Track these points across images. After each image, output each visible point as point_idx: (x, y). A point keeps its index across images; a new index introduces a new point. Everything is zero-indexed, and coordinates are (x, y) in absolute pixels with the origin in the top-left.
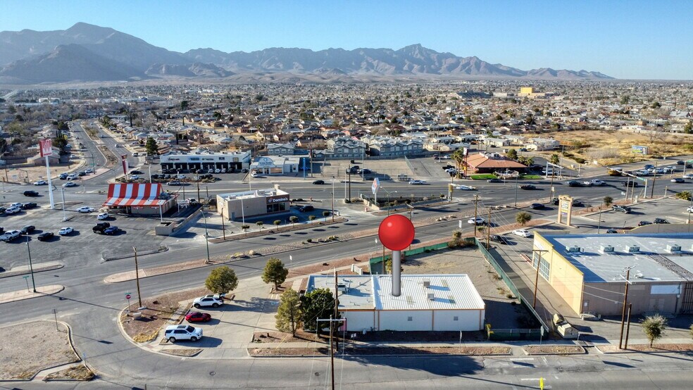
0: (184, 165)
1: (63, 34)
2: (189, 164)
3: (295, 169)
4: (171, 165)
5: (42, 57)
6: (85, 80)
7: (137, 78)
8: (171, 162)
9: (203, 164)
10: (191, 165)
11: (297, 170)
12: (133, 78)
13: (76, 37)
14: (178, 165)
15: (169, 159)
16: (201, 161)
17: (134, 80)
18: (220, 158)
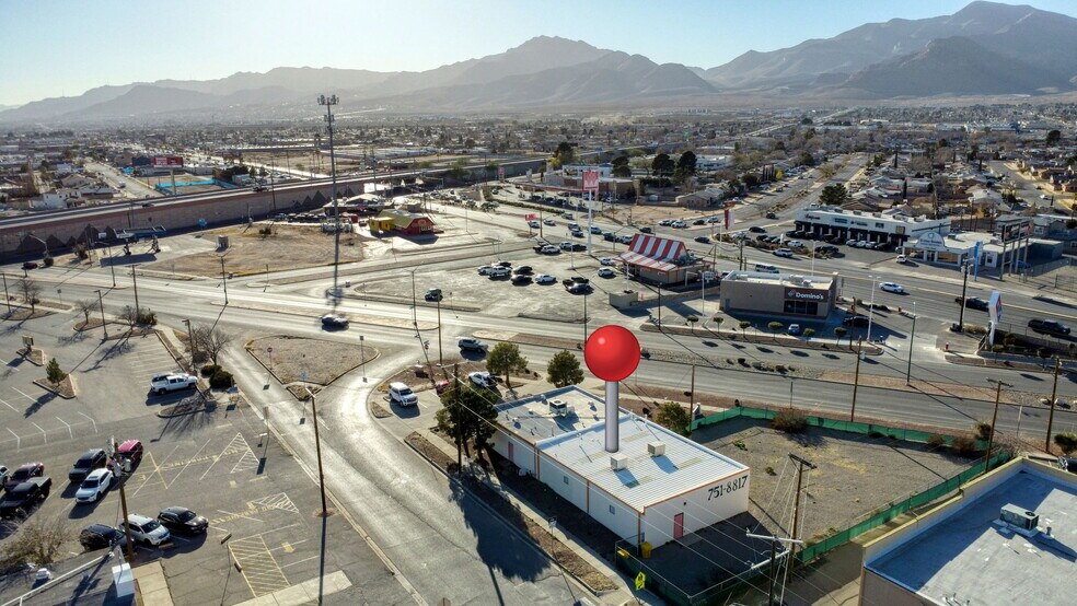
0: (826, 228)
1: (945, 23)
2: (832, 227)
3: (990, 261)
4: (808, 226)
5: (904, 58)
6: (959, 92)
7: (1051, 89)
8: (809, 220)
9: (851, 230)
10: (835, 229)
11: (994, 264)
12: (1042, 89)
13: (964, 24)
14: (817, 226)
15: (808, 216)
16: (849, 226)
17: (1043, 93)
18: (877, 225)
